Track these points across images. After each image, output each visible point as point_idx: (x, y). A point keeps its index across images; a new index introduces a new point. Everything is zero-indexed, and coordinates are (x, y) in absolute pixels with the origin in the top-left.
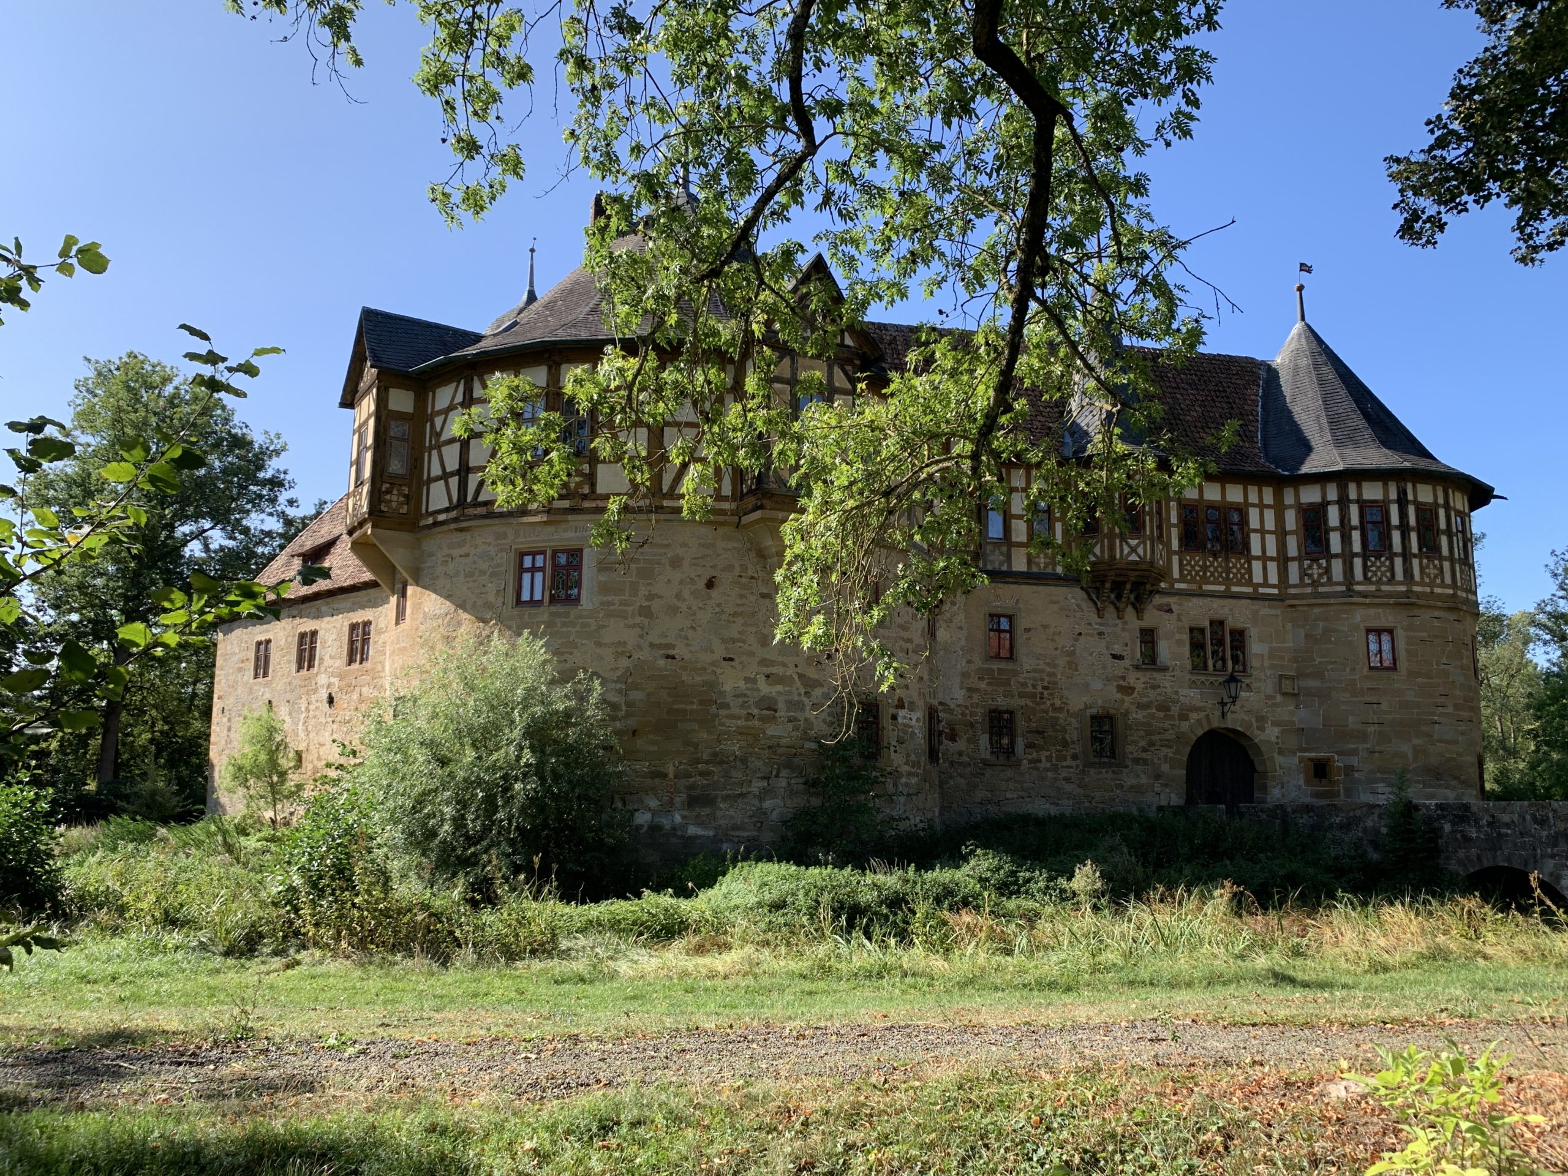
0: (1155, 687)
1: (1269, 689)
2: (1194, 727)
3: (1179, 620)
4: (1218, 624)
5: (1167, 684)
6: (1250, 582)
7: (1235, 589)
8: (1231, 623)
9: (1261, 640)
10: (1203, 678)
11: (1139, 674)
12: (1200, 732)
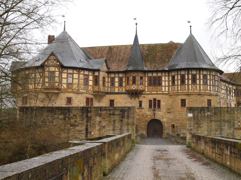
0: (141, 112)
1: (165, 111)
2: (149, 119)
3: (147, 99)
4: (155, 99)
5: (143, 111)
6: (162, 91)
7: (158, 92)
8: (157, 99)
9: (164, 102)
10: (151, 110)
11: (138, 110)
12: (150, 120)
